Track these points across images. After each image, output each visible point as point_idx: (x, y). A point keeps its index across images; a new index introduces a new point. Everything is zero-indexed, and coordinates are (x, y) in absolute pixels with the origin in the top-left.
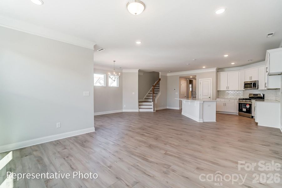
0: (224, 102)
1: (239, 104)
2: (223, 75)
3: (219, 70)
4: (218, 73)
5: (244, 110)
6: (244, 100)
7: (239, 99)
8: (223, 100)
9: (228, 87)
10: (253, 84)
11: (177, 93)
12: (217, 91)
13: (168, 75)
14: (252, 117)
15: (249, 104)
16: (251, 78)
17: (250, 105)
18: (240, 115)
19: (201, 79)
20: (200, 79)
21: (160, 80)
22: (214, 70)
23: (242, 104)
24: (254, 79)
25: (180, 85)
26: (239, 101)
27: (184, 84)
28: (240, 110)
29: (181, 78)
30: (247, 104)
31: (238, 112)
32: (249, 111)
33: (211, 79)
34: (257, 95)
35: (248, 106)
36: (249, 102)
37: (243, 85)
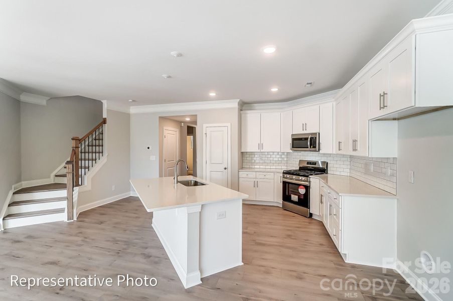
0: (255, 180)
1: (284, 183)
2: (252, 117)
3: (244, 106)
4: (242, 112)
5: (295, 198)
6: (294, 177)
7: (283, 173)
8: (252, 175)
9: (261, 146)
10: (309, 140)
11: (154, 158)
12: (240, 153)
13: (133, 110)
14: (311, 215)
15: (303, 185)
16: (304, 126)
17: (307, 188)
18: (284, 208)
19: (208, 125)
20: (205, 126)
21: (104, 121)
22: (234, 104)
23: (289, 183)
24: (311, 130)
25: (162, 137)
26: (284, 177)
27: (172, 135)
28: (286, 198)
29: (163, 119)
30: (299, 185)
31: (281, 201)
32: (304, 201)
33: (229, 125)
34: (315, 163)
35: (302, 191)
36: (304, 181)
37: (290, 141)
